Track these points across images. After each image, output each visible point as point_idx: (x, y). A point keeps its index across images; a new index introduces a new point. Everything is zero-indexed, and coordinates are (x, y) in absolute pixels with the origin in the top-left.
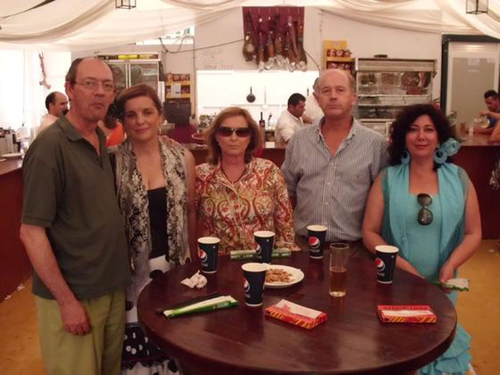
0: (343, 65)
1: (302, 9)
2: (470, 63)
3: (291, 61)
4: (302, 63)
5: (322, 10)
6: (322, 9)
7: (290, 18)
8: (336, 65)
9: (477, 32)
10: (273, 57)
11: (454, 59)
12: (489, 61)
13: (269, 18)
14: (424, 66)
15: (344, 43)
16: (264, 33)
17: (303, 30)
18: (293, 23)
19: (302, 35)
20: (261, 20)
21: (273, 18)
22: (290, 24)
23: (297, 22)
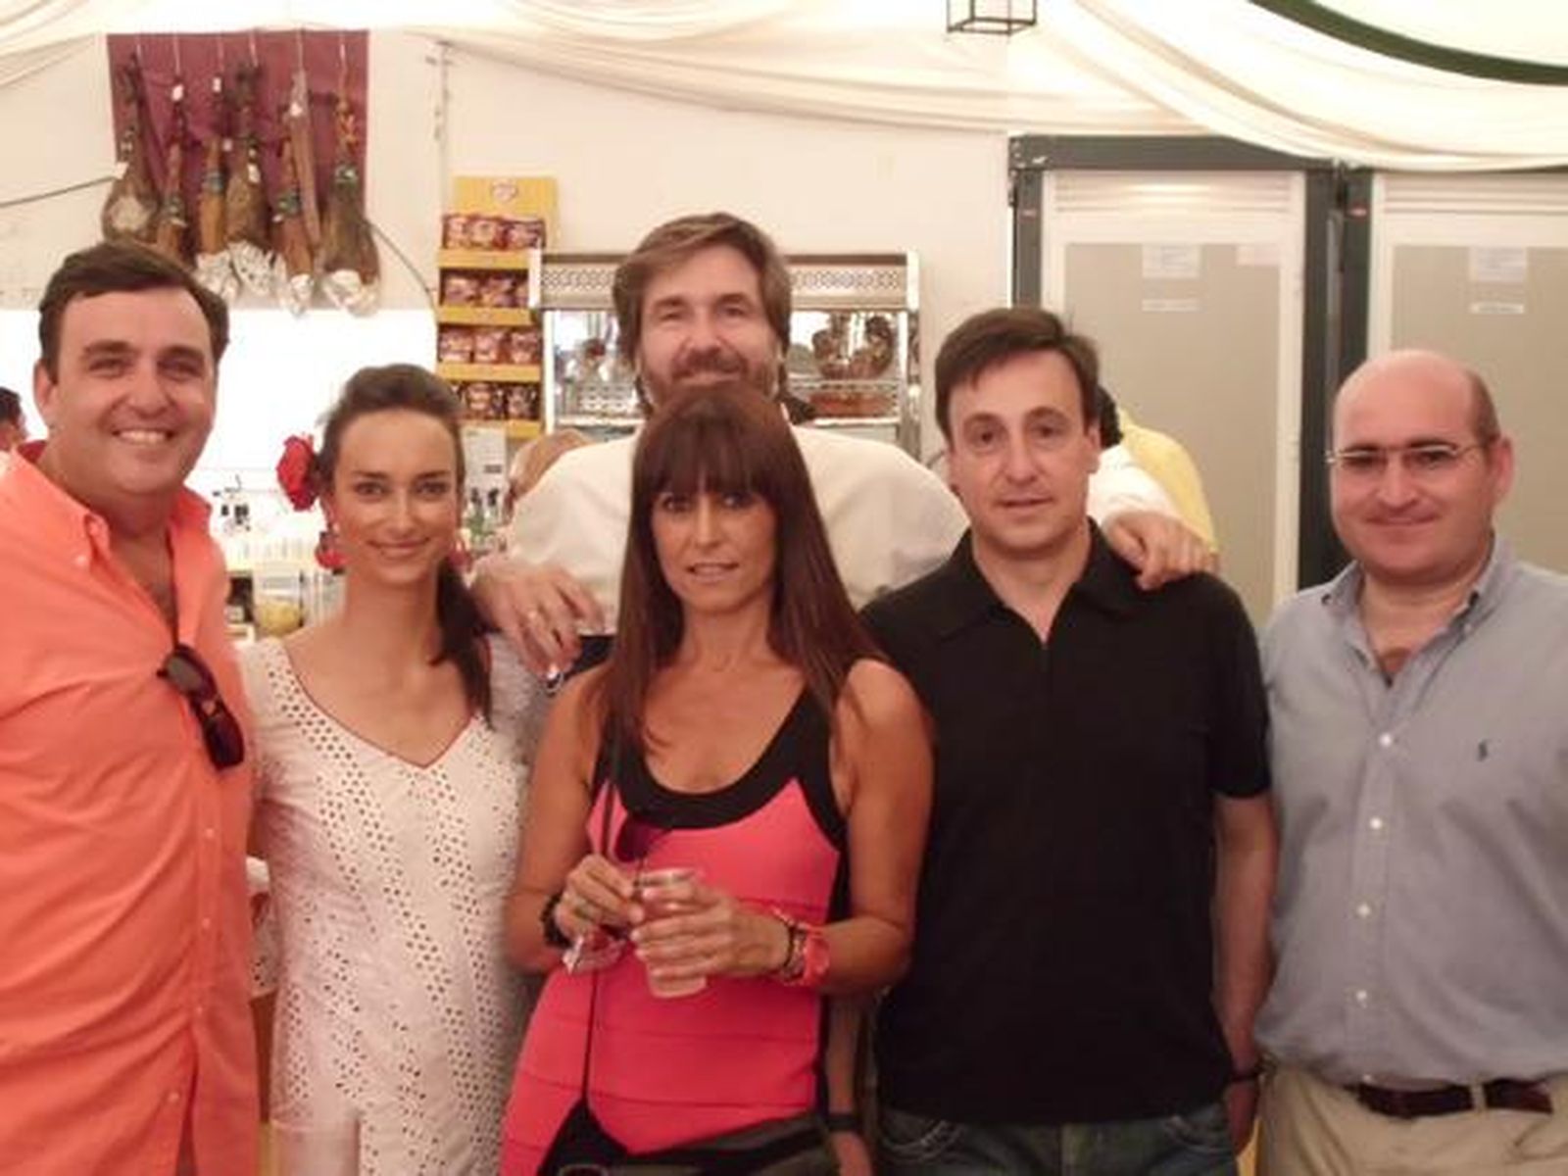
0: (506, 284)
1: (357, 41)
2: (1150, 269)
3: (294, 270)
4: (346, 277)
5: (445, 44)
6: (447, 35)
7: (301, 81)
8: (475, 284)
9: (1173, 121)
10: (215, 252)
11: (1073, 250)
12: (1244, 259)
13: (217, 85)
14: (855, 282)
15: (549, 187)
16: (193, 147)
17: (361, 132)
18: (313, 98)
19: (356, 154)
20: (177, 93)
21: (232, 84)
22: (296, 110)
23: (331, 101)
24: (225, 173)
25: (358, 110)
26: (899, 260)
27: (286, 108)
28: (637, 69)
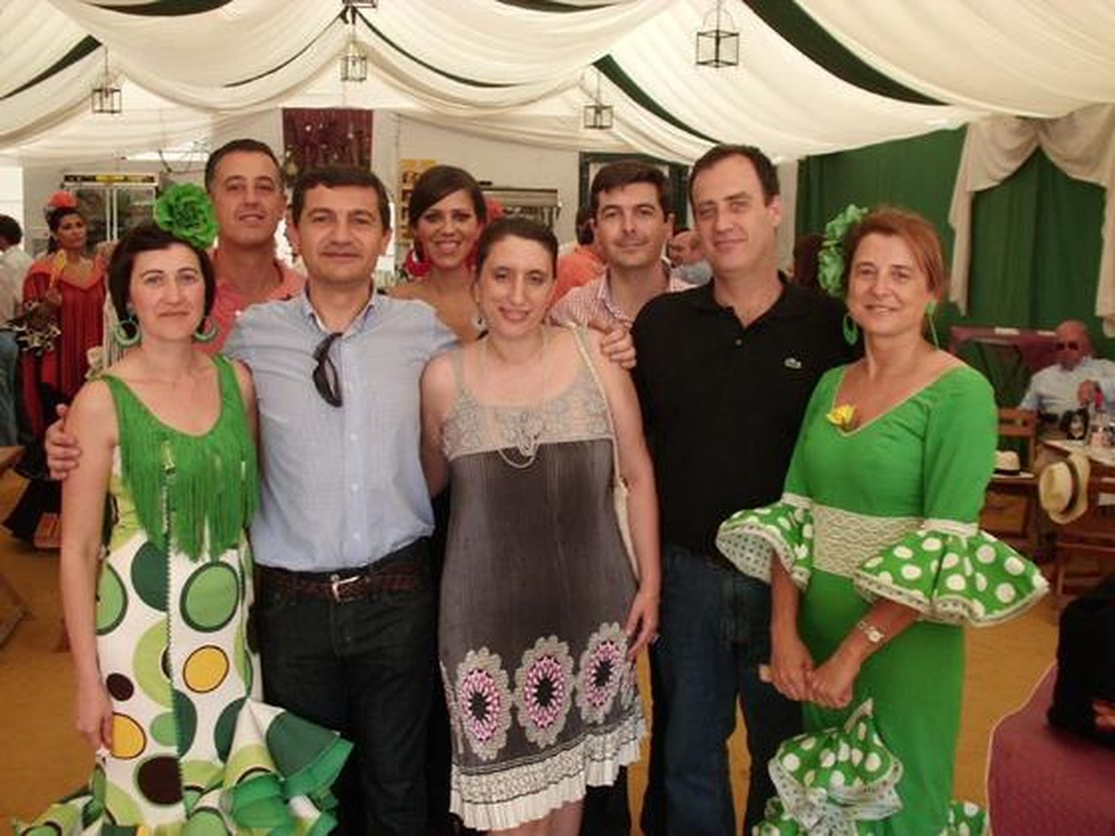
1: (369, 113)
5: (399, 115)
6: (400, 113)
7: (351, 127)
13: (321, 126)
16: (313, 147)
17: (370, 143)
18: (355, 133)
19: (369, 151)
20: (308, 128)
21: (327, 126)
22: (351, 136)
23: (361, 132)
24: (326, 157)
25: (370, 136)
26: (555, 191)
27: (345, 134)
28: (460, 126)
